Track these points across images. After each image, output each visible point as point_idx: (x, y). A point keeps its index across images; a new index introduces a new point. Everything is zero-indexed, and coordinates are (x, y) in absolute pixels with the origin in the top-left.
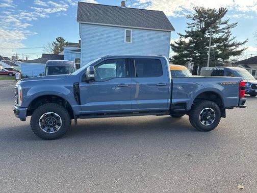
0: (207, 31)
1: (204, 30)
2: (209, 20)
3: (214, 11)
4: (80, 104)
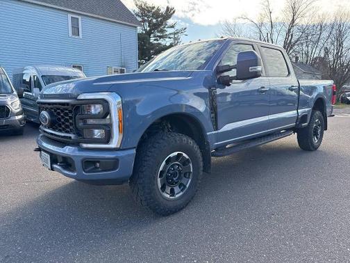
0: (152, 36)
1: (149, 33)
2: (154, 21)
3: (159, 10)
4: (217, 129)
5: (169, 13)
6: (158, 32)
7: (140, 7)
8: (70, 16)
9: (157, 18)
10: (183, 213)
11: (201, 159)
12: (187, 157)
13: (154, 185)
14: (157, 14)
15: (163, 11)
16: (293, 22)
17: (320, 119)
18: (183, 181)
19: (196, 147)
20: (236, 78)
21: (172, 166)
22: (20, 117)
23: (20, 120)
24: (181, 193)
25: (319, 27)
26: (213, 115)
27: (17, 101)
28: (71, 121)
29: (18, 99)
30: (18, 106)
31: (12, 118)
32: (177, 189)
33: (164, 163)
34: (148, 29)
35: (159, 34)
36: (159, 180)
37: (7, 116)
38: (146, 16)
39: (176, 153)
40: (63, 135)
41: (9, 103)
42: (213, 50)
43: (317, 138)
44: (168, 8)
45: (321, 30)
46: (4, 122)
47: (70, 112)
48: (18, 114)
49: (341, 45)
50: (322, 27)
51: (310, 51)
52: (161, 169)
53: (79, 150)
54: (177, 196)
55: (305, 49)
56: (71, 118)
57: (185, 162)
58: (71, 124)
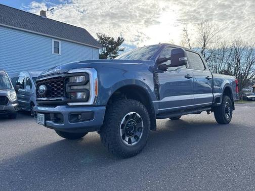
0: (108, 56)
1: (106, 55)
2: (110, 46)
3: (113, 39)
4: (159, 99)
5: (120, 41)
6: (113, 54)
7: (100, 37)
8: (53, 40)
9: (112, 45)
10: (137, 157)
11: (149, 119)
12: (140, 117)
13: (118, 133)
14: (111, 42)
15: (116, 40)
16: (205, 46)
17: (228, 101)
18: (137, 134)
19: (145, 111)
20: (171, 66)
21: (130, 122)
22: (16, 104)
23: (15, 107)
24: (136, 142)
25: (222, 49)
26: (156, 90)
27: (14, 94)
28: (62, 89)
29: (15, 92)
30: (15, 97)
31: (10, 105)
32: (133, 139)
33: (124, 119)
34: (106, 52)
35: (113, 55)
36: (121, 130)
37: (6, 103)
38: (104, 43)
39: (132, 113)
40: (55, 99)
41: (9, 95)
42: (152, 52)
43: (228, 115)
44: (119, 38)
45: (224, 51)
46: (4, 108)
47: (62, 82)
48: (14, 103)
49: (238, 61)
50: (224, 50)
51: (218, 65)
52: (122, 123)
53: (67, 107)
54: (133, 144)
55: (214, 64)
56: (62, 87)
57: (138, 120)
58: (62, 91)
